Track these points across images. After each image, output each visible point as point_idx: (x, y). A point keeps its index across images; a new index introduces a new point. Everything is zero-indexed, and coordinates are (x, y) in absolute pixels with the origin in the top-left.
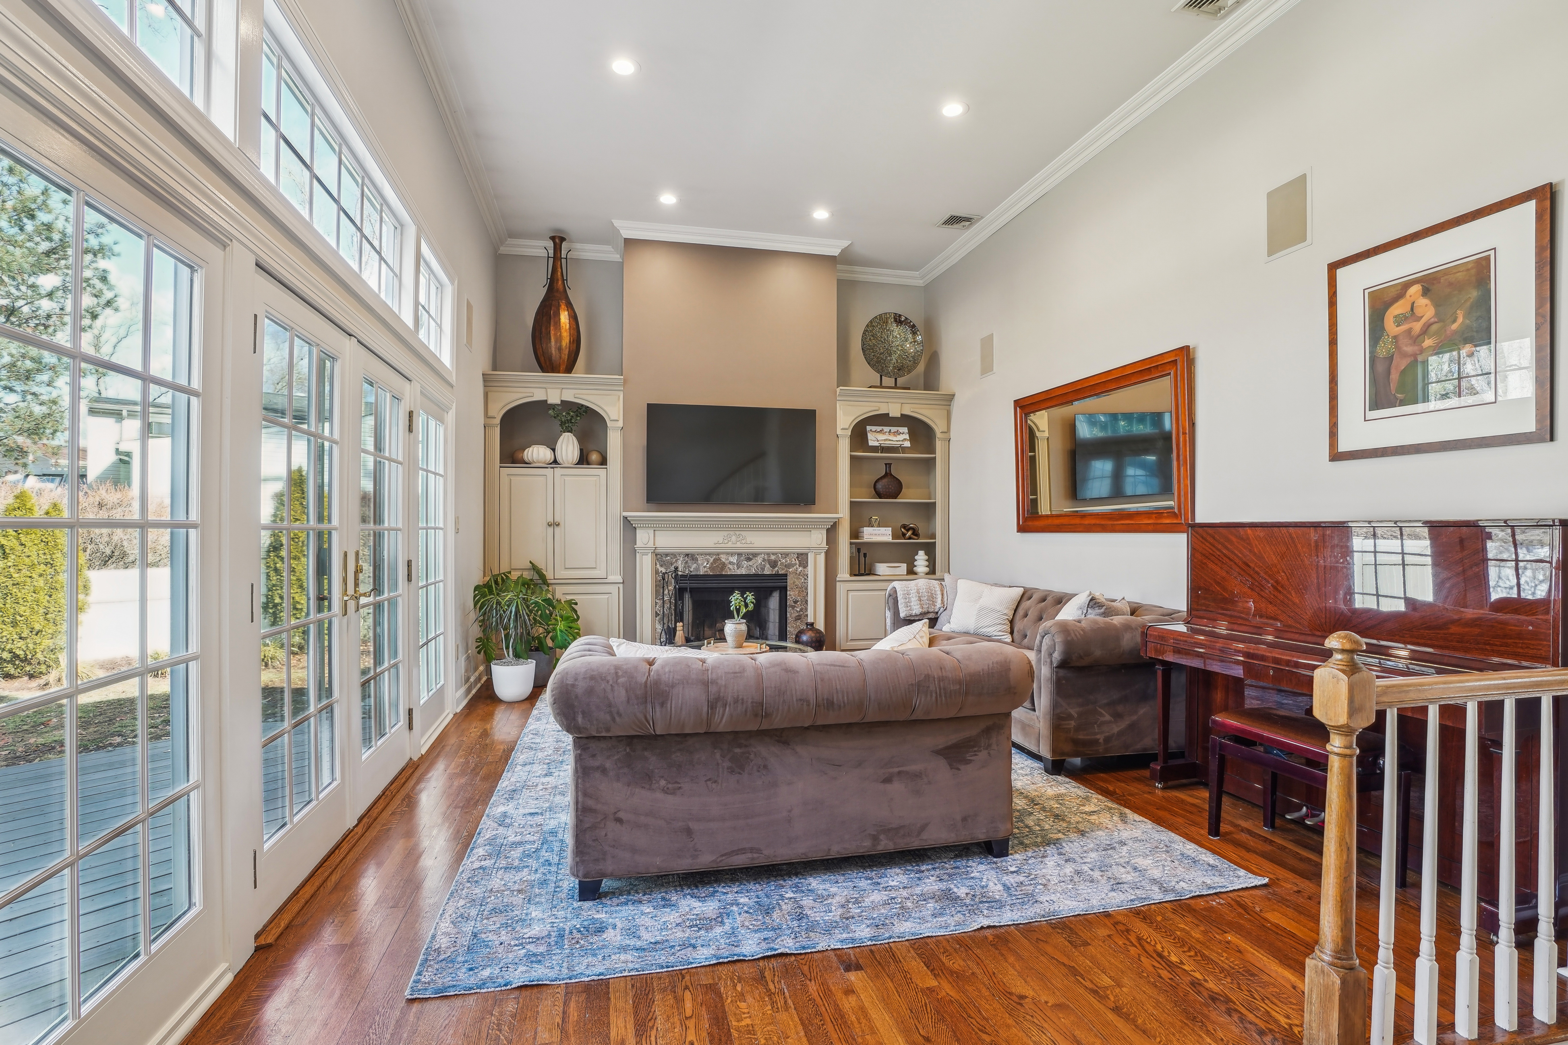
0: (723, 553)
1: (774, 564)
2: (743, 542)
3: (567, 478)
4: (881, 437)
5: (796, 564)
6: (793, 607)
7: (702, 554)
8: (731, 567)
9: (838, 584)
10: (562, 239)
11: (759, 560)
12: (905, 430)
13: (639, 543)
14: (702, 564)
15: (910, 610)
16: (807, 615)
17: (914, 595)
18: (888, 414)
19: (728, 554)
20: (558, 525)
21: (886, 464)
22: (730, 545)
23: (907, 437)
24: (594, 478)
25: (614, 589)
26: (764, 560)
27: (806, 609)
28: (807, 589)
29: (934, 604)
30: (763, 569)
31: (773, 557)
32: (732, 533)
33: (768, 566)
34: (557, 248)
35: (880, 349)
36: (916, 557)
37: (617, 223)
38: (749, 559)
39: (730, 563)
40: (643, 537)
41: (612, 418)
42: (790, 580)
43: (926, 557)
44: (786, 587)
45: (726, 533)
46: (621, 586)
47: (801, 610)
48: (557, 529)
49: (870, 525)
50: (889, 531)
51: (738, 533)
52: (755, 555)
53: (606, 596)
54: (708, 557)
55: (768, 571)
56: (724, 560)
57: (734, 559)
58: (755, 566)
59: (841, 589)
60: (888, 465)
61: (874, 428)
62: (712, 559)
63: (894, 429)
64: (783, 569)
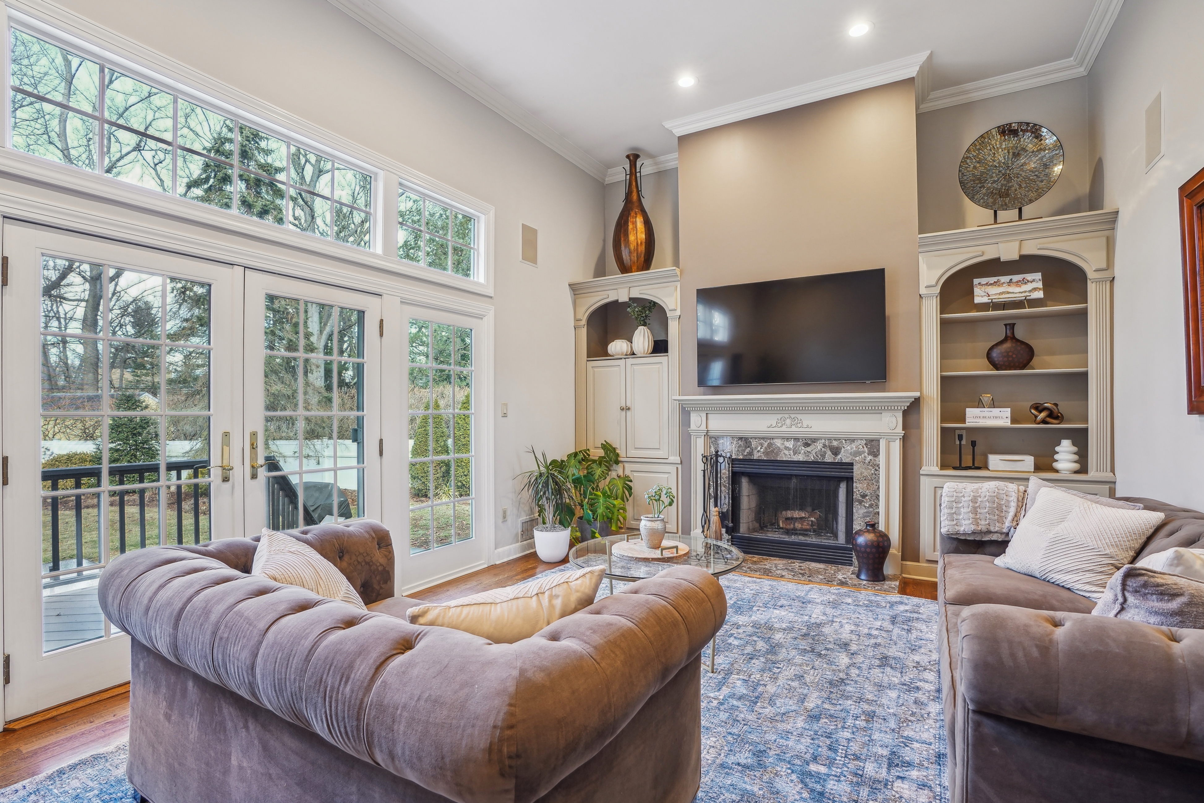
0: (777, 438)
1: (836, 451)
2: (799, 425)
3: (635, 367)
4: (994, 291)
5: (864, 452)
6: (860, 502)
7: (755, 438)
8: (787, 452)
9: (922, 478)
10: (637, 156)
11: (819, 446)
12: (1038, 276)
13: (693, 426)
14: (756, 448)
15: (956, 525)
16: (878, 513)
17: (966, 504)
18: (999, 259)
19: (783, 438)
20: (629, 409)
21: (1006, 325)
22: (784, 428)
23: (1040, 285)
24: (657, 366)
25: (672, 469)
26: (825, 446)
27: (877, 506)
28: (878, 482)
29: (1001, 520)
30: (823, 456)
31: (835, 443)
32: (786, 416)
33: (829, 453)
34: (633, 165)
35: (992, 177)
36: (1057, 449)
37: (668, 125)
38: (807, 445)
39: (787, 448)
40: (696, 421)
41: (670, 308)
42: (857, 471)
43: (1075, 449)
44: (852, 478)
45: (779, 416)
46: (680, 467)
47: (871, 506)
48: (629, 413)
49: (980, 404)
50: (1007, 412)
51: (793, 416)
52: (814, 440)
53: (666, 476)
54: (762, 441)
55: (829, 458)
56: (779, 445)
57: (790, 444)
58: (814, 452)
59: (926, 486)
60: (1011, 326)
61: (984, 281)
62: (766, 444)
63: (1016, 278)
64: (848, 458)
